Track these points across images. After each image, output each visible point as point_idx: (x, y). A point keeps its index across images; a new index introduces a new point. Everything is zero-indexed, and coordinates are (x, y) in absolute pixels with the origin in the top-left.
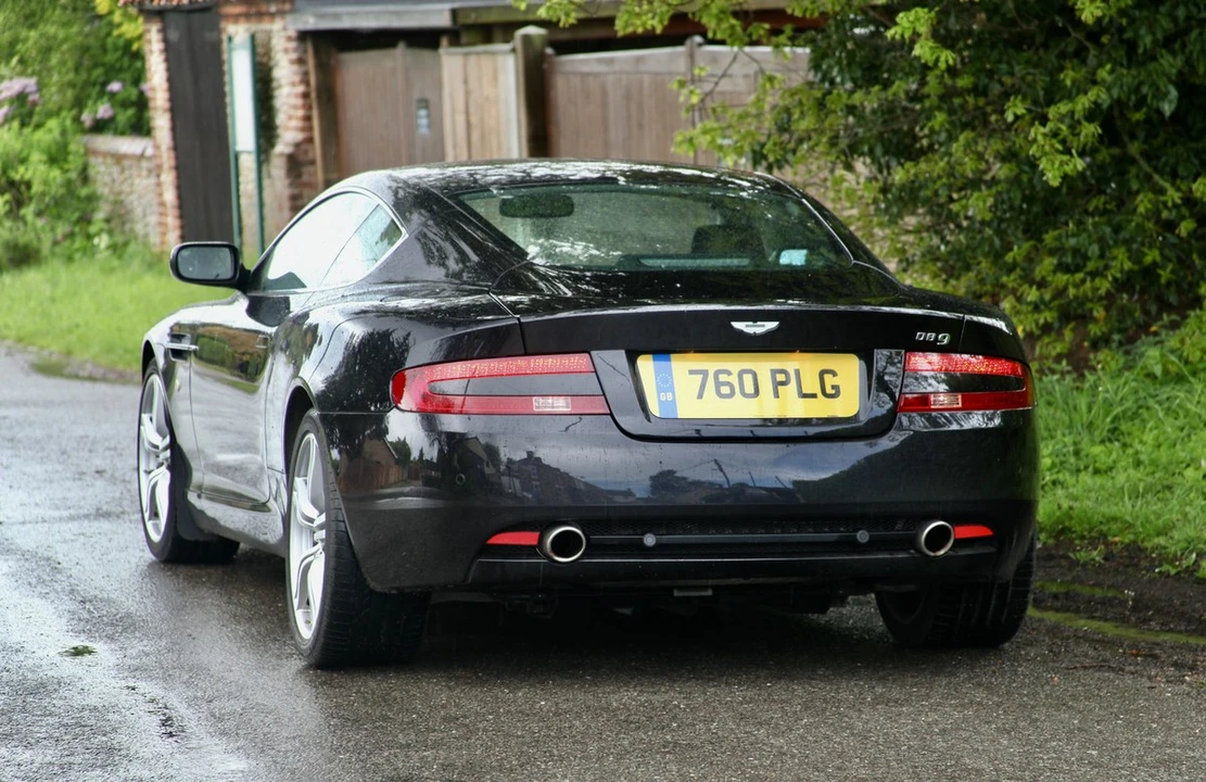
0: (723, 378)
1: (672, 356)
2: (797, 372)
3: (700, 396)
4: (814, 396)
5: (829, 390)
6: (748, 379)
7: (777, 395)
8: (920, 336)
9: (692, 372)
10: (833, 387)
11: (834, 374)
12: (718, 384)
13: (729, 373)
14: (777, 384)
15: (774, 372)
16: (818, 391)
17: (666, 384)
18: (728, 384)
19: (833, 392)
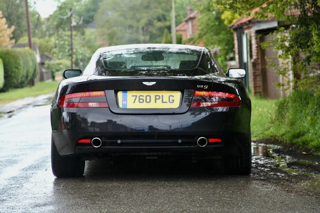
0: (141, 97)
1: (128, 91)
2: (162, 96)
3: (134, 102)
4: (166, 102)
5: (171, 101)
6: (148, 98)
7: (156, 102)
9: (133, 96)
10: (172, 100)
11: (173, 96)
12: (140, 99)
13: (143, 96)
14: (156, 99)
15: (156, 96)
17: (125, 99)
18: (143, 99)
19: (172, 101)
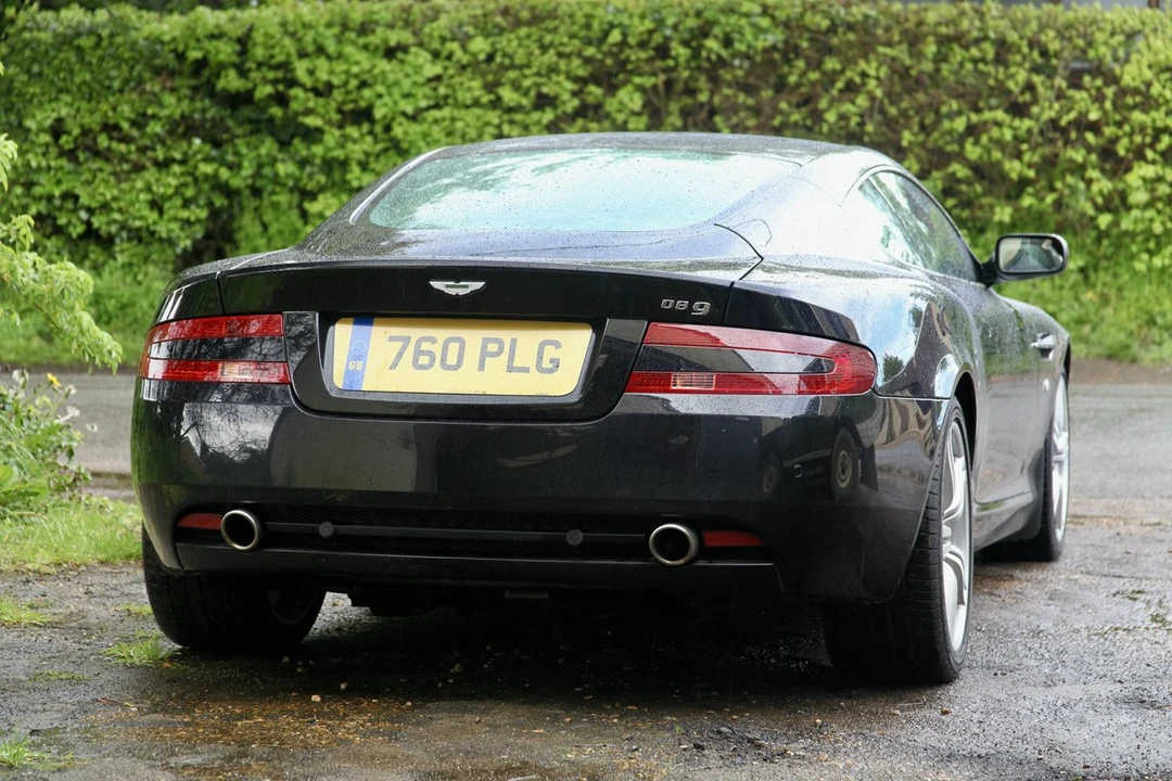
0: (425, 346)
1: (375, 319)
2: (514, 342)
3: (394, 366)
4: (526, 370)
5: (546, 364)
6: (454, 348)
7: (481, 367)
8: (667, 303)
9: (392, 339)
10: (552, 361)
11: (557, 345)
12: (419, 352)
13: (434, 341)
14: (484, 354)
15: (486, 341)
16: (532, 365)
17: (358, 355)
18: (430, 354)
19: (551, 366)
